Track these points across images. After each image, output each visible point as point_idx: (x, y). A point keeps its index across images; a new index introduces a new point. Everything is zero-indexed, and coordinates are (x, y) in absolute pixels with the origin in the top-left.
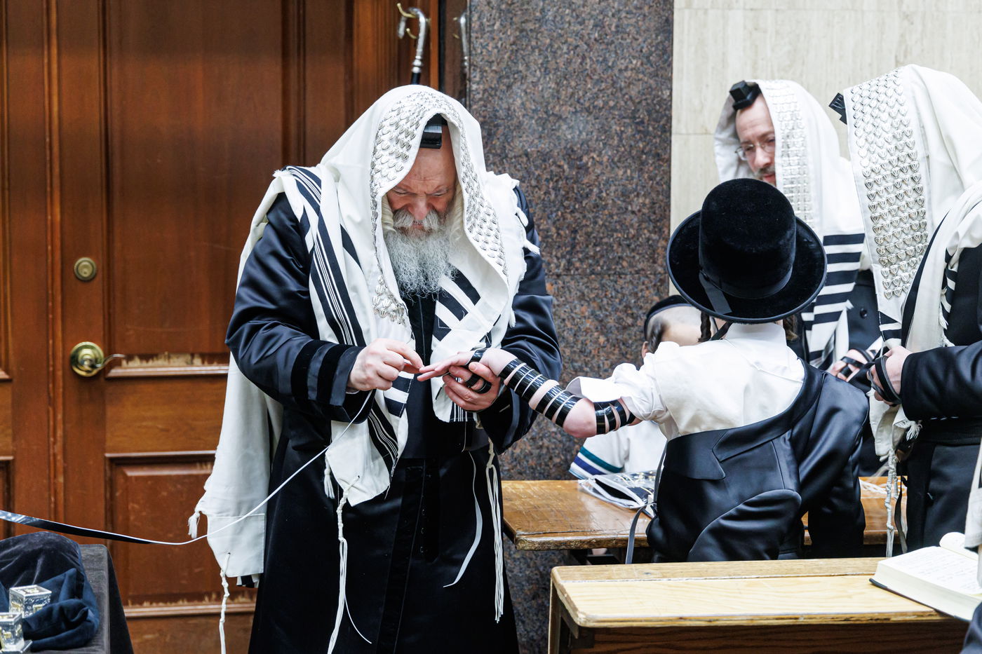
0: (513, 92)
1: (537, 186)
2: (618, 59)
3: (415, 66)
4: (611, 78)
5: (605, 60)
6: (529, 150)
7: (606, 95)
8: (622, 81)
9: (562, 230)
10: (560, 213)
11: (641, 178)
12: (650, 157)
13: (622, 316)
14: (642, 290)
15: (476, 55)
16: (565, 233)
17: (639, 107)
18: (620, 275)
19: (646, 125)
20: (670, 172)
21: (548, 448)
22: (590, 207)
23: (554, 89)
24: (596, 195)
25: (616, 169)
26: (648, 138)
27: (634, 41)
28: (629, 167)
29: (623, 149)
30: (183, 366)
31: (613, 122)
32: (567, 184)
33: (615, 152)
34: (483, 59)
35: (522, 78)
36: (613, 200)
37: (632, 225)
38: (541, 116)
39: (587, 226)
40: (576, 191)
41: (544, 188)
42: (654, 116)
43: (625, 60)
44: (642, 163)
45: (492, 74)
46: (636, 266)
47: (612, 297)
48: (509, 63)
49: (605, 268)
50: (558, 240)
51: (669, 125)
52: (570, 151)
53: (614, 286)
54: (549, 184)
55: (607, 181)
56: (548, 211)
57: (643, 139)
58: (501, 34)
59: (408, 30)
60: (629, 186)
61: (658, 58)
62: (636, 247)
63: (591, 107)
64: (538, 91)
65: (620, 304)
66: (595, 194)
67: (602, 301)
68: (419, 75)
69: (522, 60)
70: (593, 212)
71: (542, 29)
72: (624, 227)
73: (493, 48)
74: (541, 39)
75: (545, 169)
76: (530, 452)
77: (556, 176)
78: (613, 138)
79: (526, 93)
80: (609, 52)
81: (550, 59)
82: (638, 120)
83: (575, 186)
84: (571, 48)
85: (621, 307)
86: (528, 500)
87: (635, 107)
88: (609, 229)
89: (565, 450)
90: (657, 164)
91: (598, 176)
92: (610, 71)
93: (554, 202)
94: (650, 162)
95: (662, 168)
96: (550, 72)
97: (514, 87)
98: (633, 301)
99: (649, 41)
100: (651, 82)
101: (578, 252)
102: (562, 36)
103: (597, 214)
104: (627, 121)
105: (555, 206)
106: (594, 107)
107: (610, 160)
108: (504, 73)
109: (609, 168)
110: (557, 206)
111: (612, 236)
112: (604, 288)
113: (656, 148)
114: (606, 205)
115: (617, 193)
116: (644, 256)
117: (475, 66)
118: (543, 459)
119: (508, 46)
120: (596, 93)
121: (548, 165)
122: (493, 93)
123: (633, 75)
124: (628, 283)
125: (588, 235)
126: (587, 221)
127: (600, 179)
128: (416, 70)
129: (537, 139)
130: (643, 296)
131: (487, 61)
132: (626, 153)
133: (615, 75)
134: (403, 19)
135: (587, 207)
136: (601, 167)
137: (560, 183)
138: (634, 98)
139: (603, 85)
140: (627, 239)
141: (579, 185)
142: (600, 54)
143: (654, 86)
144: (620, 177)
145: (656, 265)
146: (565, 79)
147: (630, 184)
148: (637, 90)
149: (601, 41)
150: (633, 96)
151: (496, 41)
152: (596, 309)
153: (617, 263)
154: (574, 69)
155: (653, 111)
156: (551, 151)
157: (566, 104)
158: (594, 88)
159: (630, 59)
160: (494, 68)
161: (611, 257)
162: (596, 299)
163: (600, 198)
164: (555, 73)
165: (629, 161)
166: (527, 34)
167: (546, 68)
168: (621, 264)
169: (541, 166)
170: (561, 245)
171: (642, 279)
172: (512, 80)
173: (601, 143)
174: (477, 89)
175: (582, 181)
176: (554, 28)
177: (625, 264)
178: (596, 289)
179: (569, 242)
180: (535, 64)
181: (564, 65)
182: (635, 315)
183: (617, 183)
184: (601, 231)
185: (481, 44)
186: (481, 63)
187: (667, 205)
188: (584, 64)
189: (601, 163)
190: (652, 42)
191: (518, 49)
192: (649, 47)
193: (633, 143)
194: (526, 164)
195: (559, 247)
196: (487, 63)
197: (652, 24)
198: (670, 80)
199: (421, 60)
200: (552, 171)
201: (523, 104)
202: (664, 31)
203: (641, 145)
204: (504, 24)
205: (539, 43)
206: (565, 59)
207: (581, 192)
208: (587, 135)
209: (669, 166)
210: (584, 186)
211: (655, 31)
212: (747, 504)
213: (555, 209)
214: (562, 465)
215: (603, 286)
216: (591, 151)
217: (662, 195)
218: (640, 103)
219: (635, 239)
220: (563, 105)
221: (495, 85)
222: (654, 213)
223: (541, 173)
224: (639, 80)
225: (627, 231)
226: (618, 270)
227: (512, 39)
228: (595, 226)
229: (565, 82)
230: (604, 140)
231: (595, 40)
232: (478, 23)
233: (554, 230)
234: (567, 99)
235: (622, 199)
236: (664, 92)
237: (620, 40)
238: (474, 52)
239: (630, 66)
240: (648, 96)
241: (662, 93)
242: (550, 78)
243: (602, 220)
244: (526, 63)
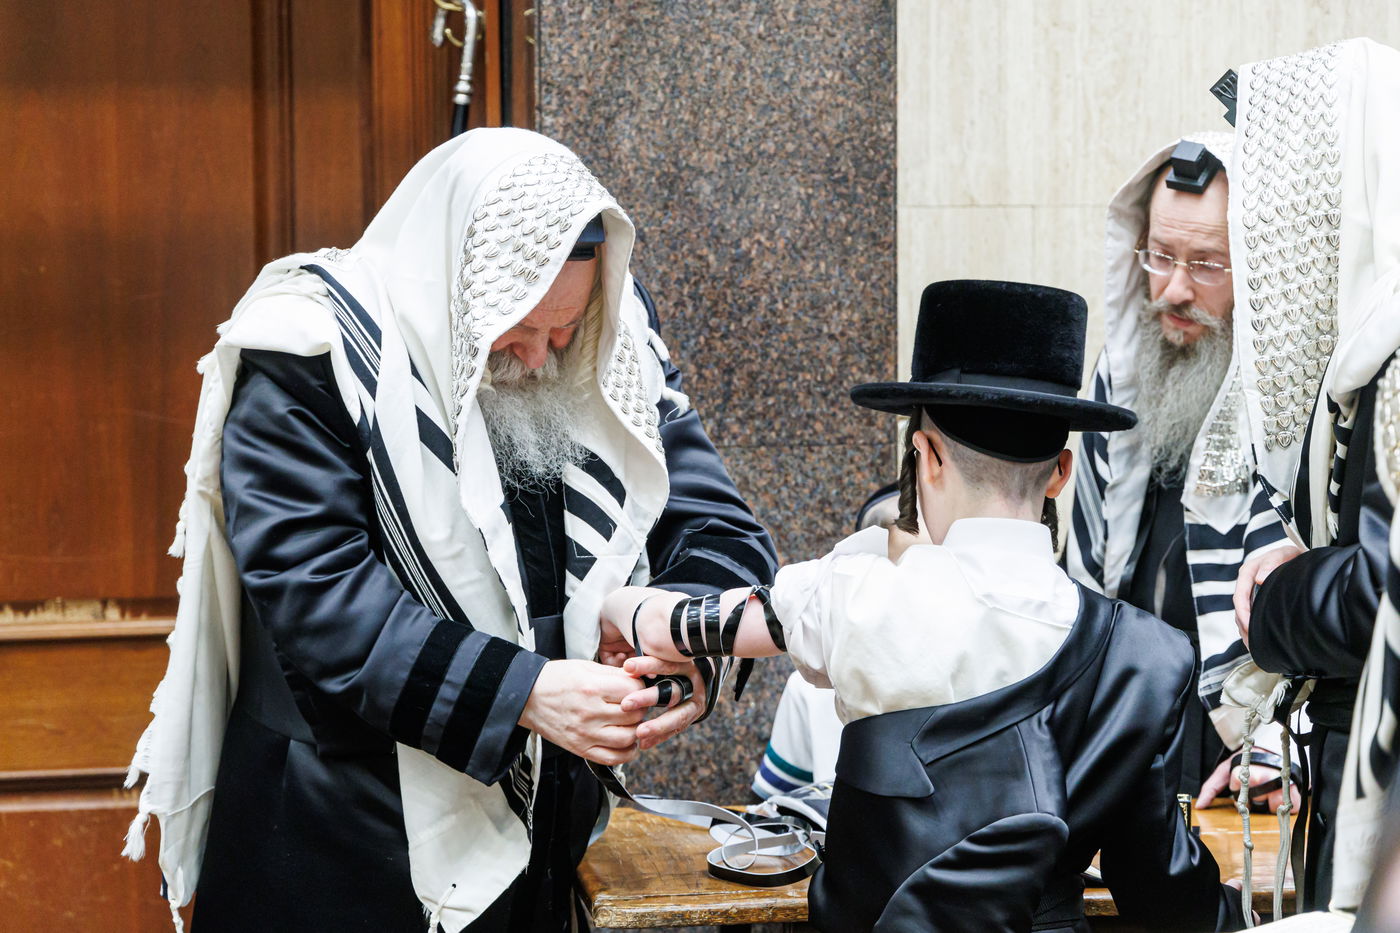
0: (616, 129)
1: (661, 293)
2: (800, 69)
3: (459, 93)
4: (788, 103)
5: (777, 71)
6: (646, 230)
7: (780, 132)
8: (807, 108)
9: (707, 368)
10: (702, 339)
11: (843, 277)
12: (861, 240)
13: (816, 519)
14: (849, 473)
15: (551, 64)
16: (713, 375)
17: (838, 152)
18: (810, 446)
19: (850, 184)
20: (895, 266)
21: (688, 752)
22: (755, 327)
23: (688, 123)
24: (766, 306)
25: (801, 261)
26: (856, 206)
27: (827, 37)
28: (824, 257)
29: (811, 226)
30: (89, 622)
31: (792, 179)
32: (714, 288)
33: (798, 231)
34: (563, 72)
35: (633, 104)
36: (795, 315)
37: (830, 360)
38: (666, 170)
39: (750, 361)
40: (729, 300)
41: (674, 296)
42: (866, 167)
43: (813, 72)
44: (846, 251)
45: (579, 98)
46: (838, 431)
47: (797, 485)
48: (609, 78)
49: (784, 434)
50: (700, 386)
51: (892, 183)
52: (718, 231)
53: (799, 466)
54: (683, 288)
55: (785, 283)
56: (682, 336)
57: (848, 209)
58: (594, 28)
59: (448, 31)
60: (824, 291)
61: (870, 67)
62: (837, 396)
63: (755, 154)
64: (661, 127)
65: (811, 496)
66: (763, 305)
67: (779, 491)
68: (466, 107)
69: (631, 73)
70: (761, 336)
71: (667, 19)
72: (816, 363)
73: (581, 53)
74: (664, 36)
75: (675, 262)
76: (656, 757)
77: (695, 274)
78: (793, 208)
79: (640, 130)
80: (784, 57)
81: (680, 71)
82: (836, 176)
83: (729, 292)
84: (717, 50)
85: (812, 503)
86: (635, 840)
87: (832, 152)
88: (790, 366)
89: (719, 754)
90: (872, 253)
91: (768, 274)
92: (786, 90)
93: (691, 319)
94: (861, 248)
95: (882, 259)
96: (681, 93)
97: (617, 120)
98: (834, 492)
99: (855, 37)
100: (859, 108)
101: (735, 406)
102: (701, 31)
103: (768, 341)
104: (818, 177)
105: (693, 327)
106: (760, 154)
107: (790, 246)
108: (601, 95)
109: (788, 259)
110: (697, 327)
111: (796, 378)
112: (782, 470)
113: (870, 224)
114: (784, 324)
115: (802, 303)
116: (852, 414)
117: (548, 84)
118: (681, 771)
119: (606, 50)
120: (761, 130)
121: (680, 256)
122: (581, 132)
123: (827, 97)
124: (824, 459)
125: (753, 376)
126: (750, 352)
127: (772, 280)
128: (461, 99)
129: (659, 210)
130: (852, 484)
131: (571, 76)
132: (817, 233)
133: (796, 98)
134: (440, 12)
135: (750, 327)
136: (774, 258)
137: (702, 286)
138: (829, 138)
139: (775, 116)
140: (822, 383)
141: (735, 290)
142: (768, 61)
143: (864, 117)
144: (808, 275)
145: (873, 429)
146: (708, 105)
147: (825, 287)
148: (834, 123)
149: (769, 39)
150: (828, 133)
151: (585, 40)
152: (769, 507)
153: (806, 426)
154: (724, 88)
155: (864, 160)
156: (685, 231)
157: (709, 150)
158: (759, 120)
159: (821, 70)
160: (582, 87)
161: (793, 415)
162: (769, 489)
163: (774, 313)
164: (689, 96)
165: (822, 247)
166: (640, 28)
167: (674, 87)
168: (812, 427)
169: (669, 256)
170: (706, 395)
171: (850, 453)
172: (615, 108)
173: (773, 216)
174: (552, 125)
175: (741, 282)
176: (686, 17)
177: (819, 427)
178: (769, 472)
179: (719, 389)
180: (654, 79)
181: (705, 80)
182: (838, 517)
183: (802, 286)
184: (776, 369)
185: (559, 46)
186: (559, 79)
187: (891, 324)
188: (740, 79)
189: (773, 251)
190: (859, 41)
191: (625, 53)
192: (855, 48)
193: (829, 217)
194: (642, 253)
195: (702, 398)
196: (569, 79)
197: (859, 9)
198: (893, 105)
199: (470, 82)
200: (687, 266)
201: (634, 149)
202: (881, 21)
203: (843, 220)
204: (598, 10)
205: (661, 43)
206: (707, 71)
207: (740, 302)
208: (748, 202)
209: (895, 255)
210: (744, 292)
211: (863, 19)
212: (973, 840)
213: (693, 332)
214: (713, 780)
215: (780, 465)
216: (756, 231)
217: (883, 306)
218: (838, 146)
219: (835, 383)
220: (704, 150)
221: (584, 116)
222: (869, 337)
223: (668, 270)
224: (838, 106)
225: (822, 370)
226: (807, 437)
227: (613, 36)
228: (764, 360)
229: (707, 111)
230: (778, 210)
231: (760, 36)
232: (554, 10)
233: (692, 368)
234: (712, 140)
235: (811, 313)
236: (883, 127)
237: (803, 37)
238: (546, 60)
239: (822, 82)
240: (854, 134)
241: (880, 129)
242: (681, 104)
243: (776, 350)
244: (640, 79)
